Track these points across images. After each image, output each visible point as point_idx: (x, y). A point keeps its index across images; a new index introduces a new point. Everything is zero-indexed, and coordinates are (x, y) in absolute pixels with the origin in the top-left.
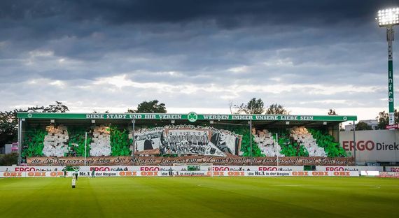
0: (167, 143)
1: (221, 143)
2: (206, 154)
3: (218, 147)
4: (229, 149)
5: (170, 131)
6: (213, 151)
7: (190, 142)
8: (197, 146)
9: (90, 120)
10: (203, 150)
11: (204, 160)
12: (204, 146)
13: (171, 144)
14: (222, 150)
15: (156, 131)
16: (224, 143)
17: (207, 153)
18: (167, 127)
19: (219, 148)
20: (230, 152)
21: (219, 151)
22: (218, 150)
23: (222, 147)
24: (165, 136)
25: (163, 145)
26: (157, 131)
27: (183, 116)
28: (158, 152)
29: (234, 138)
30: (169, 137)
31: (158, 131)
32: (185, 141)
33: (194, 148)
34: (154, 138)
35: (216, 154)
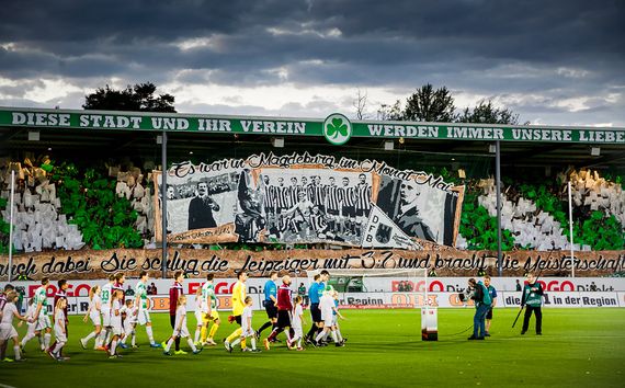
0: (258, 208)
1: (405, 209)
2: (366, 244)
3: (396, 222)
4: (425, 228)
5: (264, 171)
6: (384, 233)
7: (321, 207)
8: (340, 218)
9: (25, 130)
10: (356, 230)
11: (369, 262)
12: (358, 219)
13: (267, 210)
14: (408, 231)
15: (223, 171)
16: (413, 211)
17: (370, 238)
18: (255, 160)
19: (400, 225)
20: (428, 237)
21: (401, 234)
22: (396, 231)
23: (408, 221)
24: (251, 185)
25: (247, 212)
26: (226, 169)
27: (310, 125)
28: (231, 235)
29: (441, 195)
30: (263, 191)
31: (230, 170)
32: (305, 205)
33: (331, 225)
34: (218, 191)
35: (392, 243)
